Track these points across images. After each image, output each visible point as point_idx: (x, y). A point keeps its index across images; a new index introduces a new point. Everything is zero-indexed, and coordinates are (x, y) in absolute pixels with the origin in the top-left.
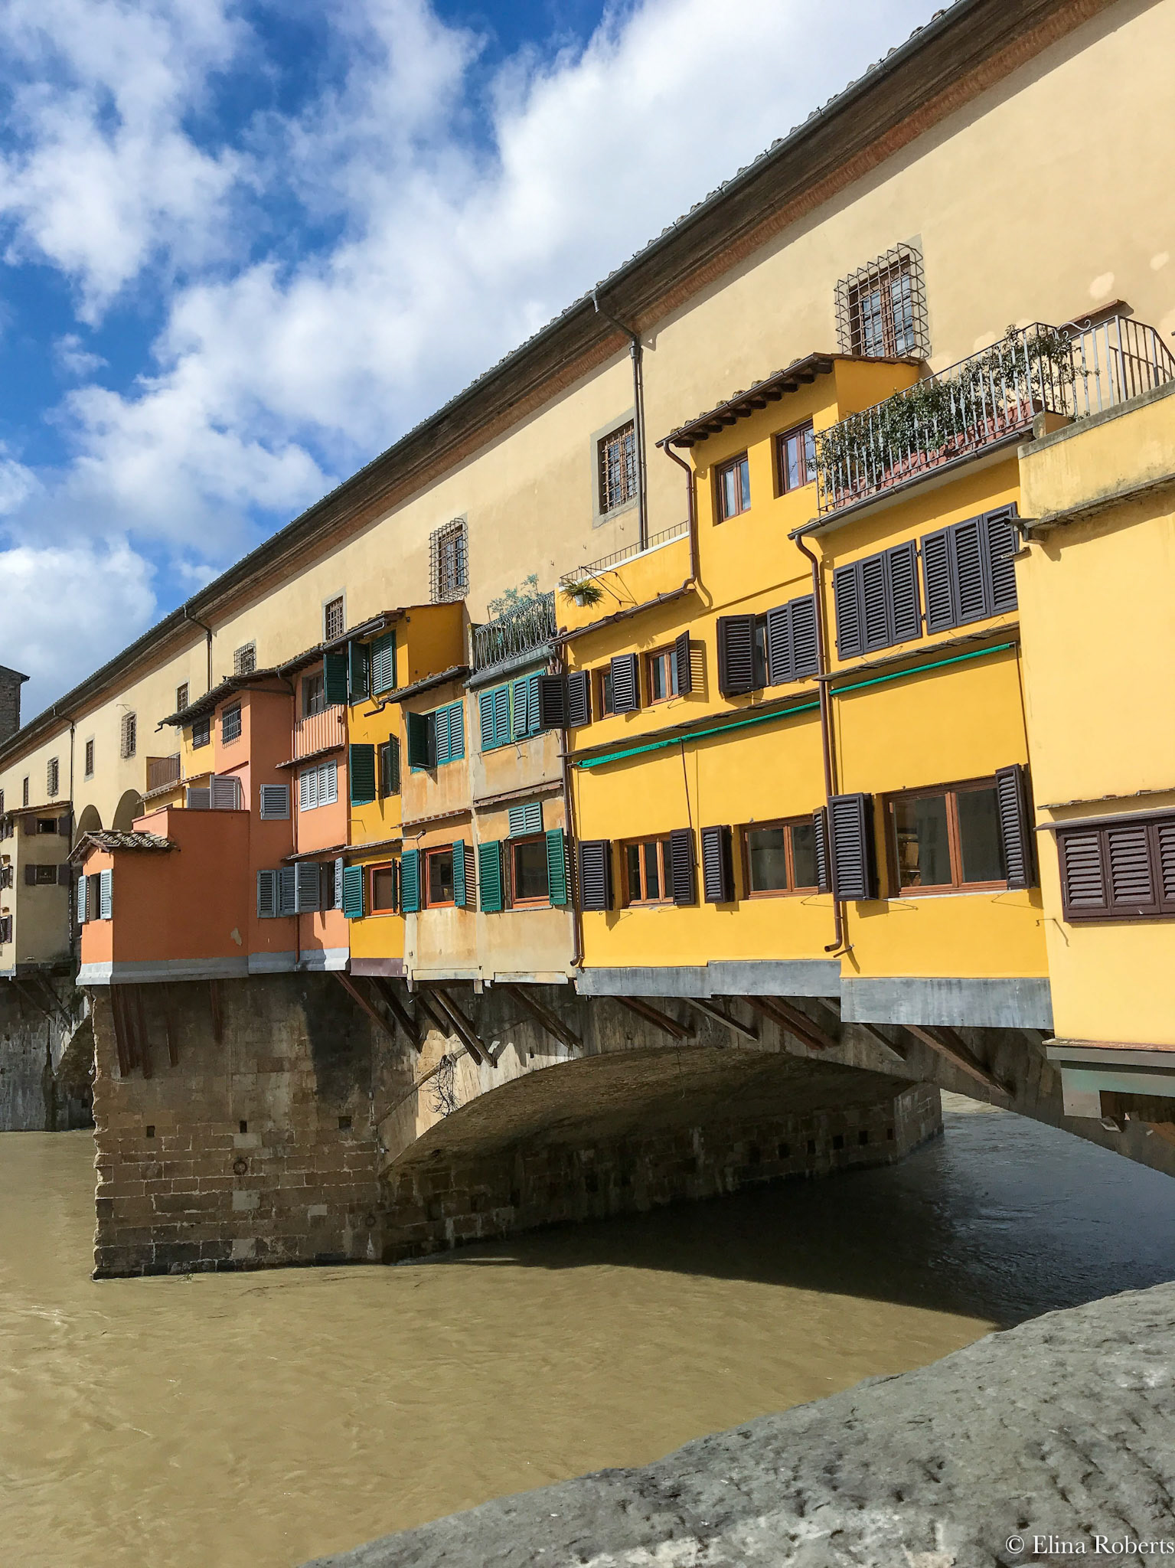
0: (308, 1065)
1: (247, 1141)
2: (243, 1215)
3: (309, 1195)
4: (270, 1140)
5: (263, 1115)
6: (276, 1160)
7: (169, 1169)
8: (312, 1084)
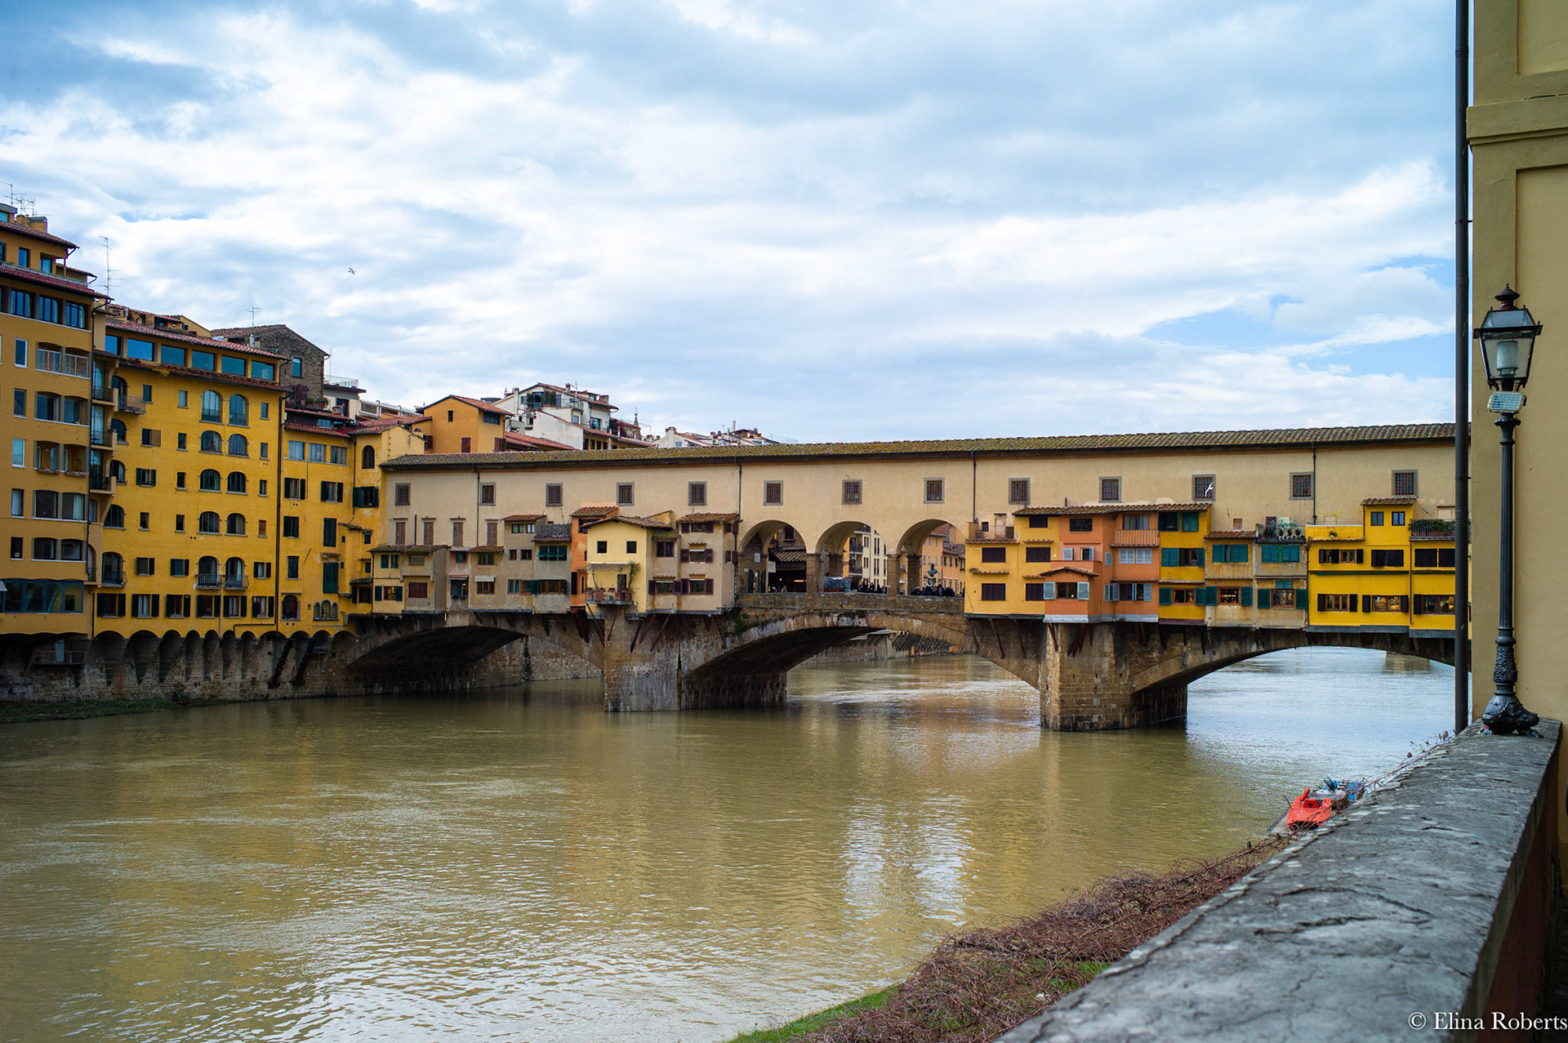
0: (1112, 655)
1: (1097, 681)
2: (1095, 707)
3: (1111, 701)
4: (1104, 681)
5: (1101, 672)
6: (1104, 688)
7: (1078, 690)
8: (1113, 662)
